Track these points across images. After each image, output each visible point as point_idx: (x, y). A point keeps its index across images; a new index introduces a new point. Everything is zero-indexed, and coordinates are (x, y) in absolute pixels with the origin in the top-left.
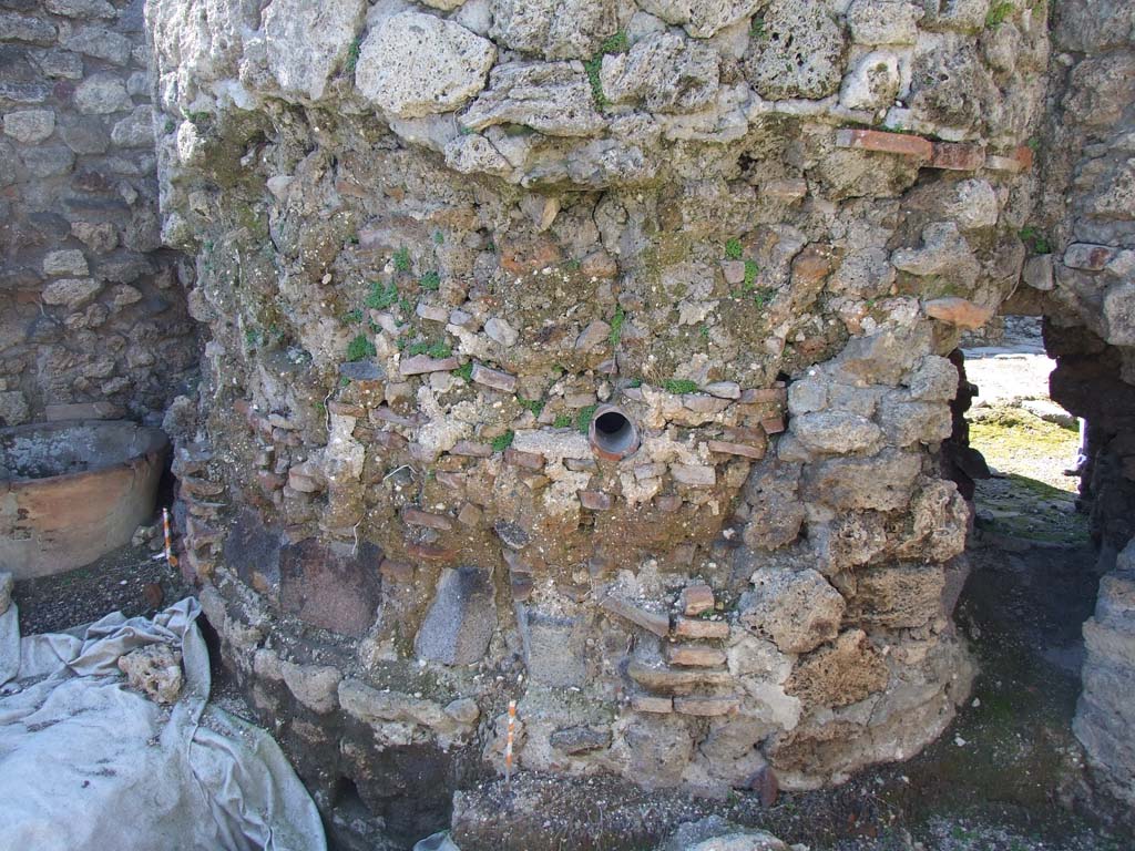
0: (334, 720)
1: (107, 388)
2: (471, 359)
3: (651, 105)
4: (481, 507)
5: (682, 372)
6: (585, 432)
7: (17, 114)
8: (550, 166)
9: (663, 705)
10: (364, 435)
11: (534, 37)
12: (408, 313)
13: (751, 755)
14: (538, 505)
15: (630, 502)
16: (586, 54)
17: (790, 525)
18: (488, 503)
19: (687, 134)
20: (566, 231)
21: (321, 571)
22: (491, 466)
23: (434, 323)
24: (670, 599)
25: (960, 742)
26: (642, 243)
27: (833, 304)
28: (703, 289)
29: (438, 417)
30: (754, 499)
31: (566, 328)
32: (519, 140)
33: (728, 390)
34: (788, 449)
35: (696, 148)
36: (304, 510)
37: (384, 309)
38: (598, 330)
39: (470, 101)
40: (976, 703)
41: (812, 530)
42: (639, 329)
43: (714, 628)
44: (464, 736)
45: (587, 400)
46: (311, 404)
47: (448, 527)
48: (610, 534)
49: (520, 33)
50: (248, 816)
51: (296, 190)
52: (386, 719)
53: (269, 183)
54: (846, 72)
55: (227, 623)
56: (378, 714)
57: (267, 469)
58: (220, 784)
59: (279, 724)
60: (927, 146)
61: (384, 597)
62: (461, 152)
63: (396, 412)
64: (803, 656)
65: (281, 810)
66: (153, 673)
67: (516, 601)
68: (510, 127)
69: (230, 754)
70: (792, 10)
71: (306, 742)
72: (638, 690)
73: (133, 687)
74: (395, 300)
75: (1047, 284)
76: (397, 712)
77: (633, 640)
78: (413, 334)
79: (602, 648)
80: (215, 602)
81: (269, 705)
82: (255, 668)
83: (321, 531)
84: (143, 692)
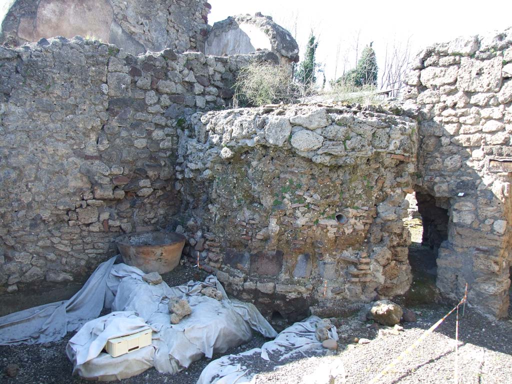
0: (273, 296)
1: (153, 222)
2: (309, 203)
3: (356, 150)
4: (311, 238)
5: (356, 205)
6: (334, 219)
7: (138, 140)
8: (333, 162)
9: (357, 280)
10: (280, 223)
11: (333, 136)
12: (293, 193)
13: (374, 292)
14: (326, 236)
15: (347, 234)
16: (343, 140)
17: (379, 237)
18: (313, 237)
19: (360, 155)
20: (331, 174)
21: (264, 259)
22: (314, 228)
23: (300, 195)
24: (356, 256)
25: (413, 291)
26: (348, 177)
27: (384, 189)
28: (360, 187)
29: (301, 217)
30: (371, 232)
31: (331, 195)
32: (329, 156)
33: (365, 208)
34: (379, 221)
35: (362, 158)
36: (259, 244)
37: (286, 193)
38: (338, 196)
39: (319, 148)
40: (414, 283)
41: (384, 238)
43: (367, 260)
44: (309, 294)
45: (334, 212)
46: (265, 217)
47: (304, 243)
48: (340, 242)
49: (331, 135)
50: (253, 323)
51: (261, 165)
52: (290, 292)
53: (252, 163)
54: (389, 143)
55: (231, 278)
56: (289, 291)
57: (245, 235)
58: (245, 316)
59: (253, 301)
60: (403, 157)
61: (284, 263)
62: (316, 159)
63: (289, 217)
64: (384, 266)
65: (259, 322)
66: (214, 293)
67: (317, 261)
68: (327, 154)
69: (246, 308)
70: (380, 132)
71: (264, 304)
72: (350, 277)
73: (209, 297)
74: (289, 190)
75: (421, 184)
76: (294, 289)
77: (347, 267)
78: (294, 198)
79: (340, 269)
80: (224, 273)
81: (249, 297)
82: (245, 288)
83: (265, 248)
84: (213, 297)
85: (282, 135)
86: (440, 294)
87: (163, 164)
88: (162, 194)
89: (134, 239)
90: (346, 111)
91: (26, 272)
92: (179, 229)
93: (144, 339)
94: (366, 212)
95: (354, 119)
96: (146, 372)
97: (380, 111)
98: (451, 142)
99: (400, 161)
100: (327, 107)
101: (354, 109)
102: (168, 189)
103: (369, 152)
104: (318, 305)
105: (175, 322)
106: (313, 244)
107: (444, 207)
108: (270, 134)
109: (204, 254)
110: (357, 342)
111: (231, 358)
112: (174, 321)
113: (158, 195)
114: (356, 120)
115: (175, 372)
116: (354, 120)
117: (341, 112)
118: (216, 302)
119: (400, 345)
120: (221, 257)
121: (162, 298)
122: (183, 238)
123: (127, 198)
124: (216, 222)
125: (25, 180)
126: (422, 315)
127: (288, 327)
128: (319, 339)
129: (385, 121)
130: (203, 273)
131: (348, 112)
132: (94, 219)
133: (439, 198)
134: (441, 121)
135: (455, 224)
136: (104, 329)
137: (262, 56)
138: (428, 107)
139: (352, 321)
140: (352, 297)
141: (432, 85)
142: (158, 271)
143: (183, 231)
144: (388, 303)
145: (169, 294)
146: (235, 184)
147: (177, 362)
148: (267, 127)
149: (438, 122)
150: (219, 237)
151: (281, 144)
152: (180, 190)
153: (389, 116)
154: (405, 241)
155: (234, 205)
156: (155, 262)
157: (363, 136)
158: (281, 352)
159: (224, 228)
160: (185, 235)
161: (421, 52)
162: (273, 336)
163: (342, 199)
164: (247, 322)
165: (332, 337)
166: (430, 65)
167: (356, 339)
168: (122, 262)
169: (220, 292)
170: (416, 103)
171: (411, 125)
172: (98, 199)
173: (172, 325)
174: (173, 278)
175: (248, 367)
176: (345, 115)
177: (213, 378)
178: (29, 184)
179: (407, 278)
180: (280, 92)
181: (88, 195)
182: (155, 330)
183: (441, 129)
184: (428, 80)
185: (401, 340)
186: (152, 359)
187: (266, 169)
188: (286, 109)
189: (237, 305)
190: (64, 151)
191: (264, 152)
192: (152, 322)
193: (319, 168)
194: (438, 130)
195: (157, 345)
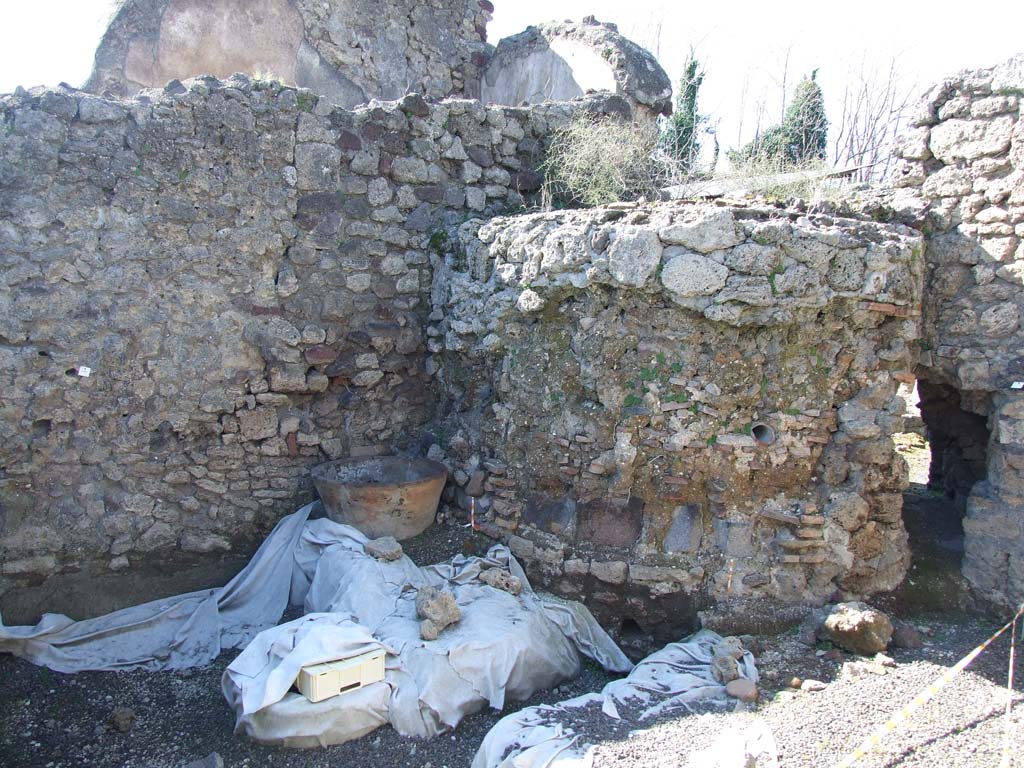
0: (624, 588)
1: (382, 436)
2: (696, 402)
3: (795, 294)
4: (702, 472)
5: (794, 405)
6: (748, 435)
7: (355, 276)
8: (749, 319)
9: (795, 559)
10: (637, 442)
11: (748, 267)
12: (665, 382)
13: (831, 584)
14: (733, 469)
15: (774, 465)
16: (769, 274)
17: (843, 472)
18: (706, 470)
19: (805, 305)
20: (744, 344)
21: (604, 515)
22: (708, 452)
23: (679, 386)
24: (794, 509)
25: (913, 583)
26: (779, 349)
27: (854, 374)
28: (803, 368)
29: (682, 430)
30: (826, 462)
31: (743, 387)
32: (739, 307)
33: (814, 412)
34: (841, 438)
35: (807, 309)
36: (595, 483)
37: (650, 380)
38: (757, 387)
39: (718, 291)
40: (915, 567)
41: (851, 475)
42: (775, 386)
43: (818, 519)
44: (698, 586)
45: (748, 420)
46: (607, 428)
47: (686, 483)
48: (762, 482)
49: (743, 265)
50: (583, 641)
51: (600, 325)
52: (658, 582)
53: (581, 321)
54: (864, 280)
55: (539, 551)
56: (655, 579)
57: (567, 465)
58: (566, 626)
59: (583, 597)
60: (894, 307)
61: (646, 523)
62: (714, 312)
63: (655, 430)
64: (853, 533)
65: (595, 639)
66: (505, 579)
67: (714, 519)
68: (735, 302)
69: (567, 612)
70: (846, 257)
71: (605, 603)
72: (782, 553)
73: (495, 587)
74: (657, 377)
75: (930, 364)
76: (665, 576)
77: (775, 532)
78: (667, 392)
79: (760, 537)
80: (526, 542)
81: (574, 590)
82: (566, 570)
83: (608, 493)
84: (502, 589)
85: (643, 265)
86: (972, 591)
87: (402, 322)
88: (401, 381)
89: (346, 470)
90: (775, 215)
91: (144, 532)
92: (434, 451)
93: (370, 669)
94: (816, 420)
95: (791, 231)
96: (374, 733)
97: (846, 213)
98: (996, 276)
99: (887, 317)
100: (736, 206)
101: (790, 210)
102: (412, 372)
103: (822, 298)
104: (716, 609)
105: (430, 636)
106: (704, 484)
107: (980, 411)
108: (618, 262)
109: (484, 502)
110: (798, 687)
111: (544, 712)
112: (427, 634)
113: (392, 383)
114: (795, 233)
115: (431, 735)
116: (792, 233)
117: (764, 217)
118: (508, 599)
119: (888, 696)
120: (517, 509)
121: (402, 587)
122: (443, 469)
123: (333, 389)
124: (509, 438)
125: (140, 356)
126: (932, 634)
127: (655, 651)
128: (718, 678)
129: (855, 234)
130: (481, 540)
131: (779, 217)
132: (270, 432)
133: (969, 393)
134: (975, 233)
135: (1004, 448)
136: (294, 646)
137: (598, 105)
138: (946, 203)
139: (787, 644)
140: (785, 593)
141: (954, 158)
142: (394, 534)
143: (443, 456)
144: (862, 609)
145: (416, 581)
146: (546, 363)
147: (435, 716)
148: (612, 248)
149: (967, 234)
150: (515, 468)
151: (640, 282)
152: (435, 373)
153: (863, 223)
154: (897, 480)
155: (546, 405)
156: (388, 516)
157: (810, 265)
158: (643, 702)
159: (524, 450)
160: (447, 463)
161: (931, 90)
162: (623, 667)
163: (765, 395)
164: (570, 639)
165: (745, 674)
166: (952, 116)
167: (795, 680)
168: (324, 515)
169: (517, 578)
170: (920, 195)
171: (909, 241)
172: (278, 393)
173: (425, 643)
174: (423, 549)
175: (577, 729)
176: (773, 222)
177: (508, 751)
178: (149, 362)
179: (899, 558)
180: (634, 177)
181: (258, 385)
182: (392, 651)
183: (976, 249)
184: (948, 148)
185: (891, 687)
186: (386, 709)
187: (609, 334)
188: (650, 213)
189: (550, 605)
190: (214, 298)
191: (605, 298)
192: (385, 636)
193: (719, 331)
194: (968, 251)
195: (394, 680)
